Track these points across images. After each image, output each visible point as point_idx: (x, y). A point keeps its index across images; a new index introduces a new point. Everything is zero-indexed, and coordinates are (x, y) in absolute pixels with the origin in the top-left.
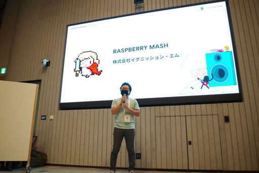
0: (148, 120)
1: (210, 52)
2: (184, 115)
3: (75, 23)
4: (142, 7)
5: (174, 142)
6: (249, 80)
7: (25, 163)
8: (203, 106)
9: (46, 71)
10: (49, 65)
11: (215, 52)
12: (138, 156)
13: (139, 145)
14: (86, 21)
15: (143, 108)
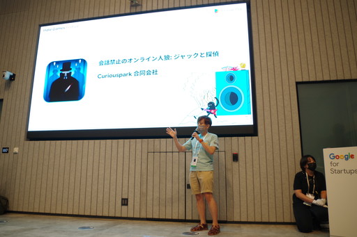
0: (138, 157)
1: (222, 71)
3: (50, 22)
4: (138, 5)
5: (169, 185)
6: (267, 108)
9: (9, 87)
10: (14, 80)
11: (228, 70)
12: (125, 202)
13: (125, 189)
14: (65, 20)
15: (133, 141)
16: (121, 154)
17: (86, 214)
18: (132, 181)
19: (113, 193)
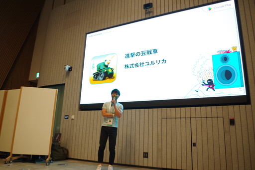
0: (155, 122)
2: (189, 117)
3: (93, 31)
4: (151, 12)
5: (179, 143)
8: (209, 108)
9: (69, 75)
10: (71, 70)
11: (222, 53)
12: (146, 155)
13: (146, 145)
14: (102, 28)
15: (151, 110)
16: (142, 120)
18: (150, 139)
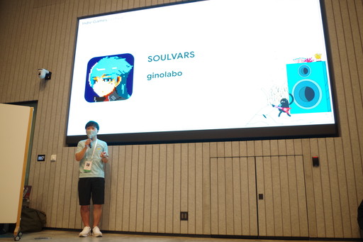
0: (199, 163)
1: (293, 62)
2: (253, 155)
3: (90, 14)
5: (237, 196)
6: (350, 104)
7: (12, 226)
8: (282, 142)
9: (45, 86)
10: (50, 79)
11: (300, 62)
12: (184, 216)
13: (185, 200)
14: (107, 12)
15: (192, 145)
16: (178, 160)
17: (138, 231)
18: (192, 191)
19: (169, 206)
